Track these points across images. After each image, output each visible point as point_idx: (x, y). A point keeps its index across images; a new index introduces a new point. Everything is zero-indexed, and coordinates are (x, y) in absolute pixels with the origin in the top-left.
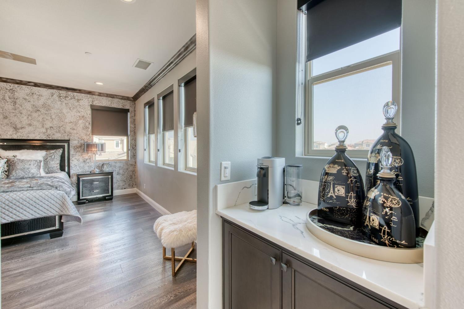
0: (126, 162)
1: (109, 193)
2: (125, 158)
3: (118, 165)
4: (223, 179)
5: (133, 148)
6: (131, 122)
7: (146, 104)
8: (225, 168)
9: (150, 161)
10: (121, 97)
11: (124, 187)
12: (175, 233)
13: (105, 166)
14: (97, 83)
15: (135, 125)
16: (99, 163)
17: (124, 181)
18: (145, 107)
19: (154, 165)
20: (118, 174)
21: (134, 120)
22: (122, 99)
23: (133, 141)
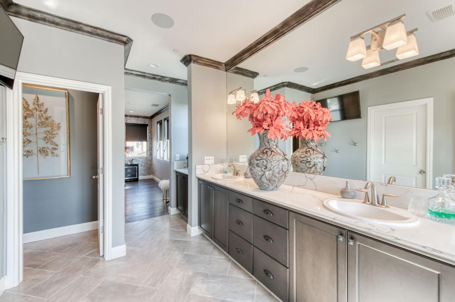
0: (146, 158)
1: (136, 177)
2: (146, 156)
3: (141, 160)
4: (176, 160)
5: (150, 149)
6: (149, 132)
7: (158, 123)
8: (177, 156)
9: (160, 157)
10: (143, 117)
11: (145, 174)
12: (166, 184)
13: (134, 161)
14: (130, 112)
15: (151, 134)
16: (130, 159)
17: (145, 170)
18: (157, 124)
19: (162, 159)
20: (141, 166)
21: (151, 131)
22: (144, 118)
23: (151, 145)
